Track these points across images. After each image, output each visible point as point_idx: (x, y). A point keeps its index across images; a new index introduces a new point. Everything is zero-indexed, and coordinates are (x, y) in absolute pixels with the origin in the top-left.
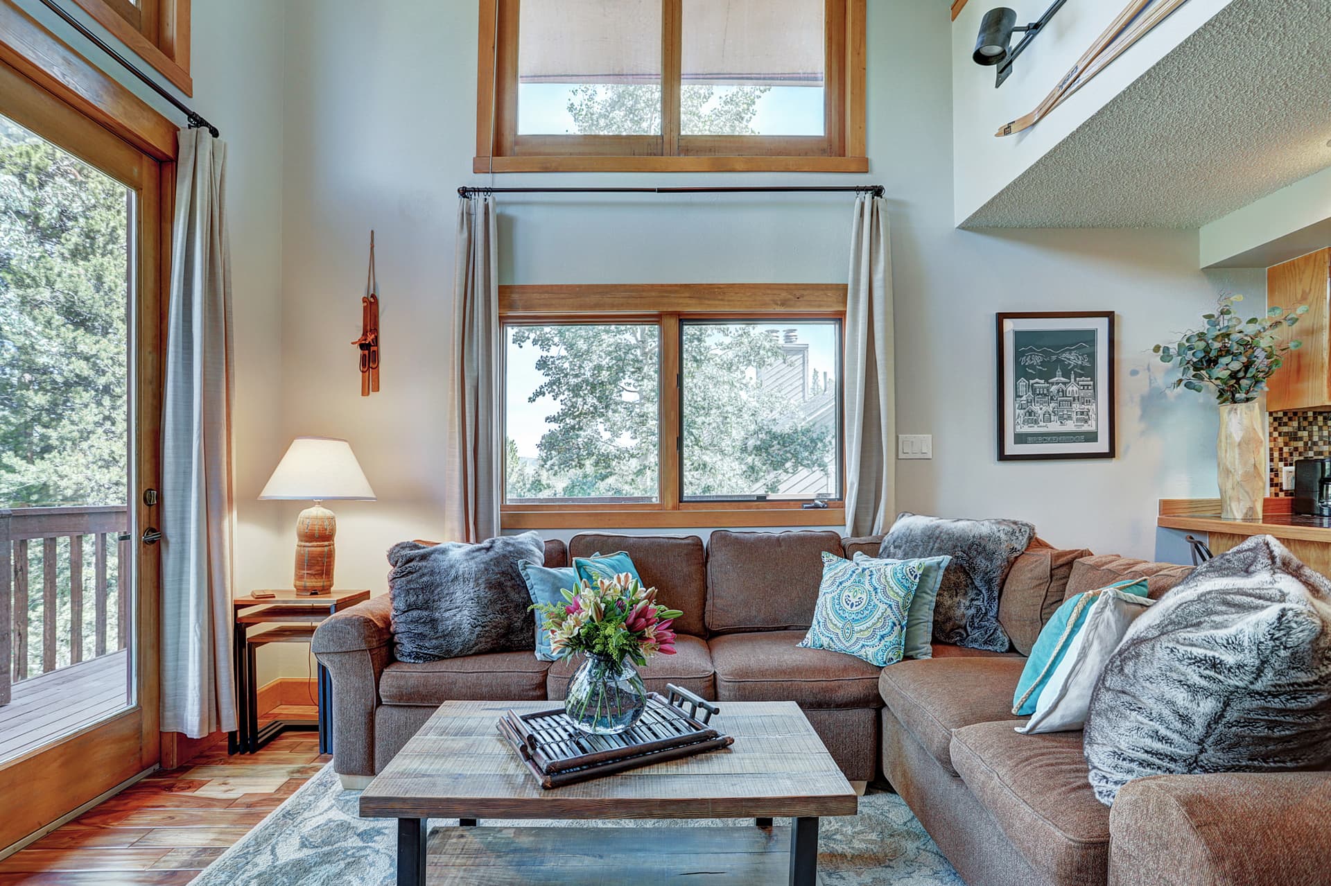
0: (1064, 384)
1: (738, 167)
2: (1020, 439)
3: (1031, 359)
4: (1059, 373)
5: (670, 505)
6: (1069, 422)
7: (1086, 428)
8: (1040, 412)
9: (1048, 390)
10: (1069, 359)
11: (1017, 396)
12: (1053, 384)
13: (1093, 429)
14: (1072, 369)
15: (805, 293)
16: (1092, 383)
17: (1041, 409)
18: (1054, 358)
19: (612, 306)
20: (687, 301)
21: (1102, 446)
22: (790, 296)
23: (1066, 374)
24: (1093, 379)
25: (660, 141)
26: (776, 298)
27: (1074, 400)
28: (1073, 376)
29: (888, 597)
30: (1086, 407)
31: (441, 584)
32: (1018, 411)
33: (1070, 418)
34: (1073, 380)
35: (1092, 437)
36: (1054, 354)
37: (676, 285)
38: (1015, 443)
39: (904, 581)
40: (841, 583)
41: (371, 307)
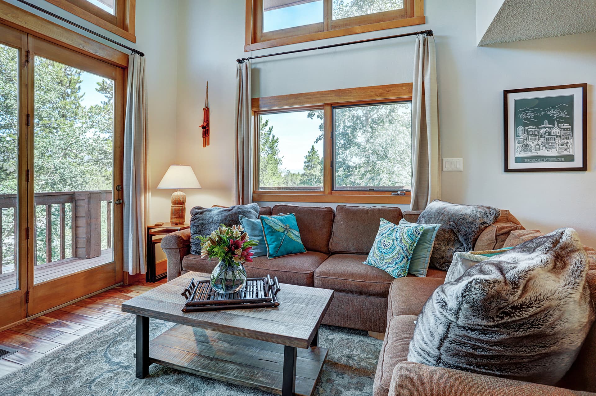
0: (550, 128)
1: (357, 31)
2: (518, 160)
3: (526, 115)
4: (546, 122)
5: (327, 192)
6: (553, 150)
7: (565, 153)
8: (532, 144)
9: (538, 132)
10: (554, 114)
11: (517, 136)
12: (541, 128)
13: (571, 153)
14: (556, 119)
15: (391, 89)
16: (570, 127)
17: (533, 143)
18: (542, 113)
19: (300, 103)
20: (334, 98)
21: (578, 163)
22: (384, 91)
23: (551, 122)
24: (571, 123)
25: (322, 25)
26: (377, 93)
27: (557, 137)
28: (556, 124)
29: (402, 243)
30: (565, 141)
31: (206, 224)
32: (517, 145)
33: (553, 147)
34: (556, 126)
35: (571, 158)
36: (543, 111)
37: (328, 91)
38: (515, 162)
39: (412, 236)
40: (383, 234)
41: (207, 112)
